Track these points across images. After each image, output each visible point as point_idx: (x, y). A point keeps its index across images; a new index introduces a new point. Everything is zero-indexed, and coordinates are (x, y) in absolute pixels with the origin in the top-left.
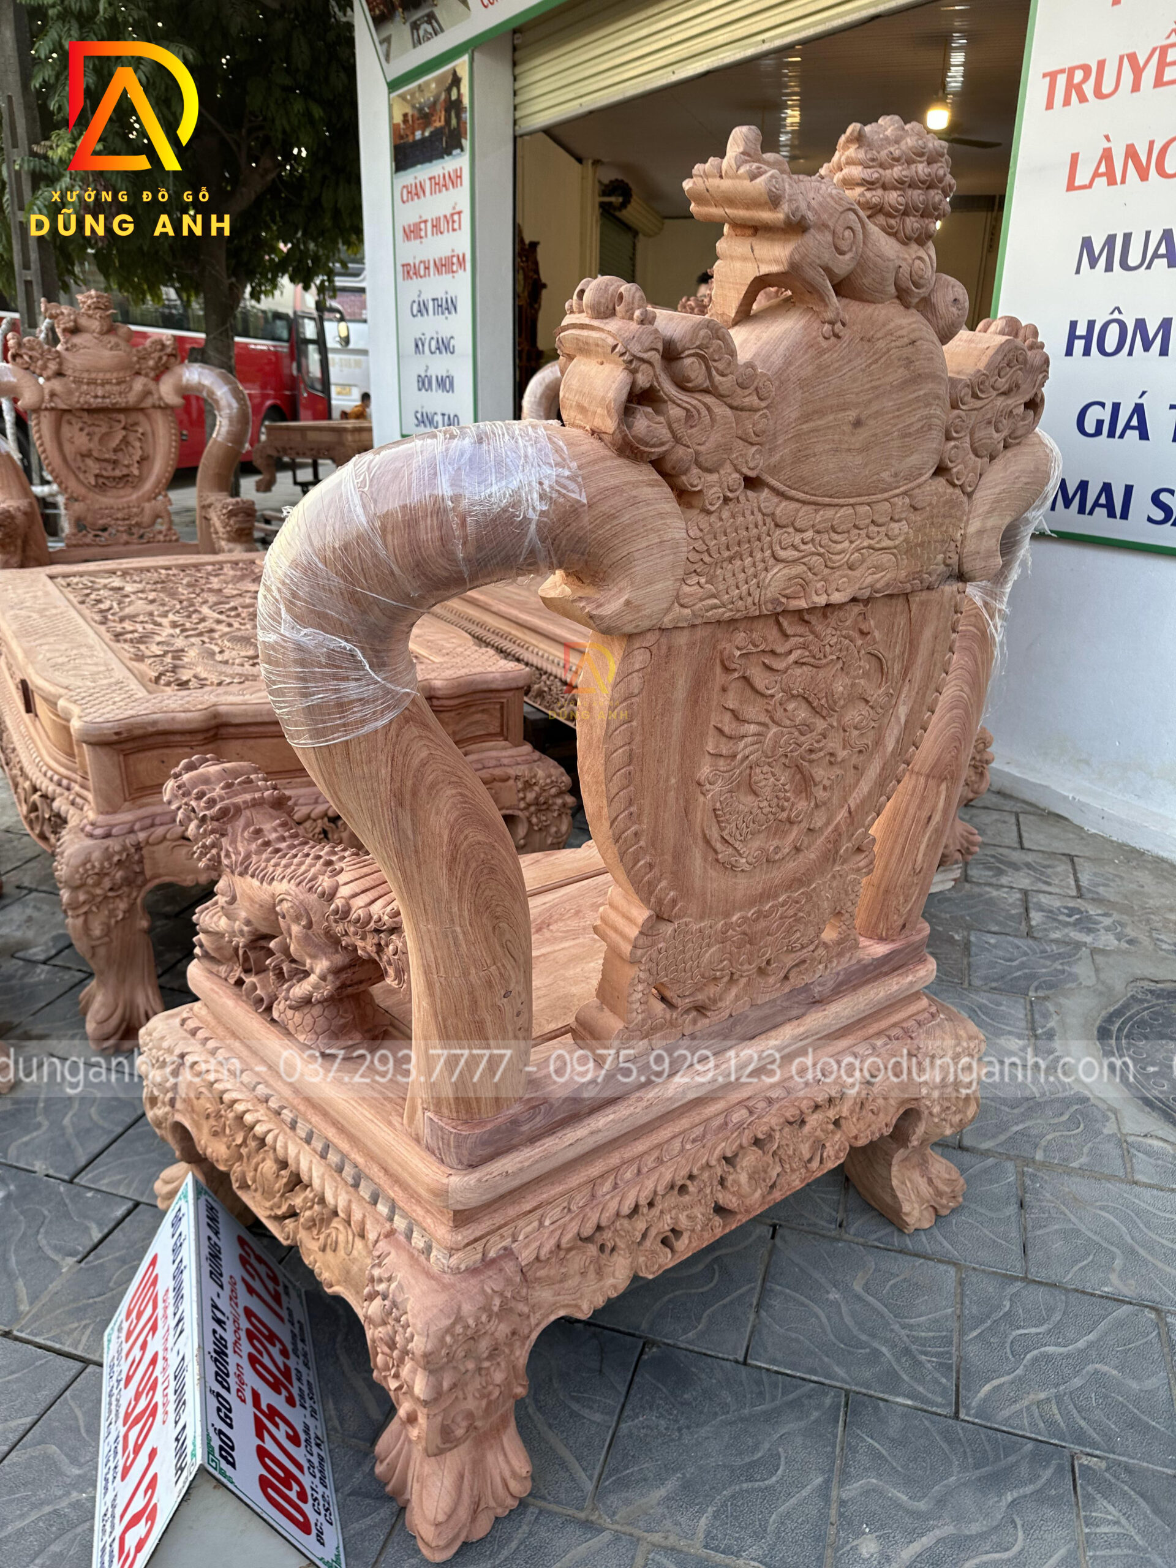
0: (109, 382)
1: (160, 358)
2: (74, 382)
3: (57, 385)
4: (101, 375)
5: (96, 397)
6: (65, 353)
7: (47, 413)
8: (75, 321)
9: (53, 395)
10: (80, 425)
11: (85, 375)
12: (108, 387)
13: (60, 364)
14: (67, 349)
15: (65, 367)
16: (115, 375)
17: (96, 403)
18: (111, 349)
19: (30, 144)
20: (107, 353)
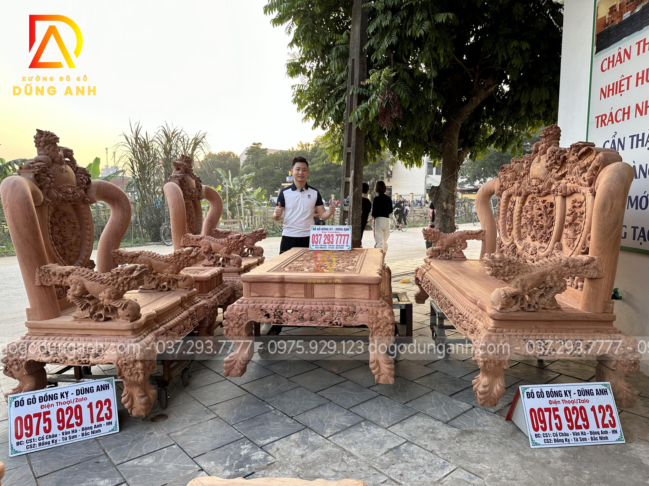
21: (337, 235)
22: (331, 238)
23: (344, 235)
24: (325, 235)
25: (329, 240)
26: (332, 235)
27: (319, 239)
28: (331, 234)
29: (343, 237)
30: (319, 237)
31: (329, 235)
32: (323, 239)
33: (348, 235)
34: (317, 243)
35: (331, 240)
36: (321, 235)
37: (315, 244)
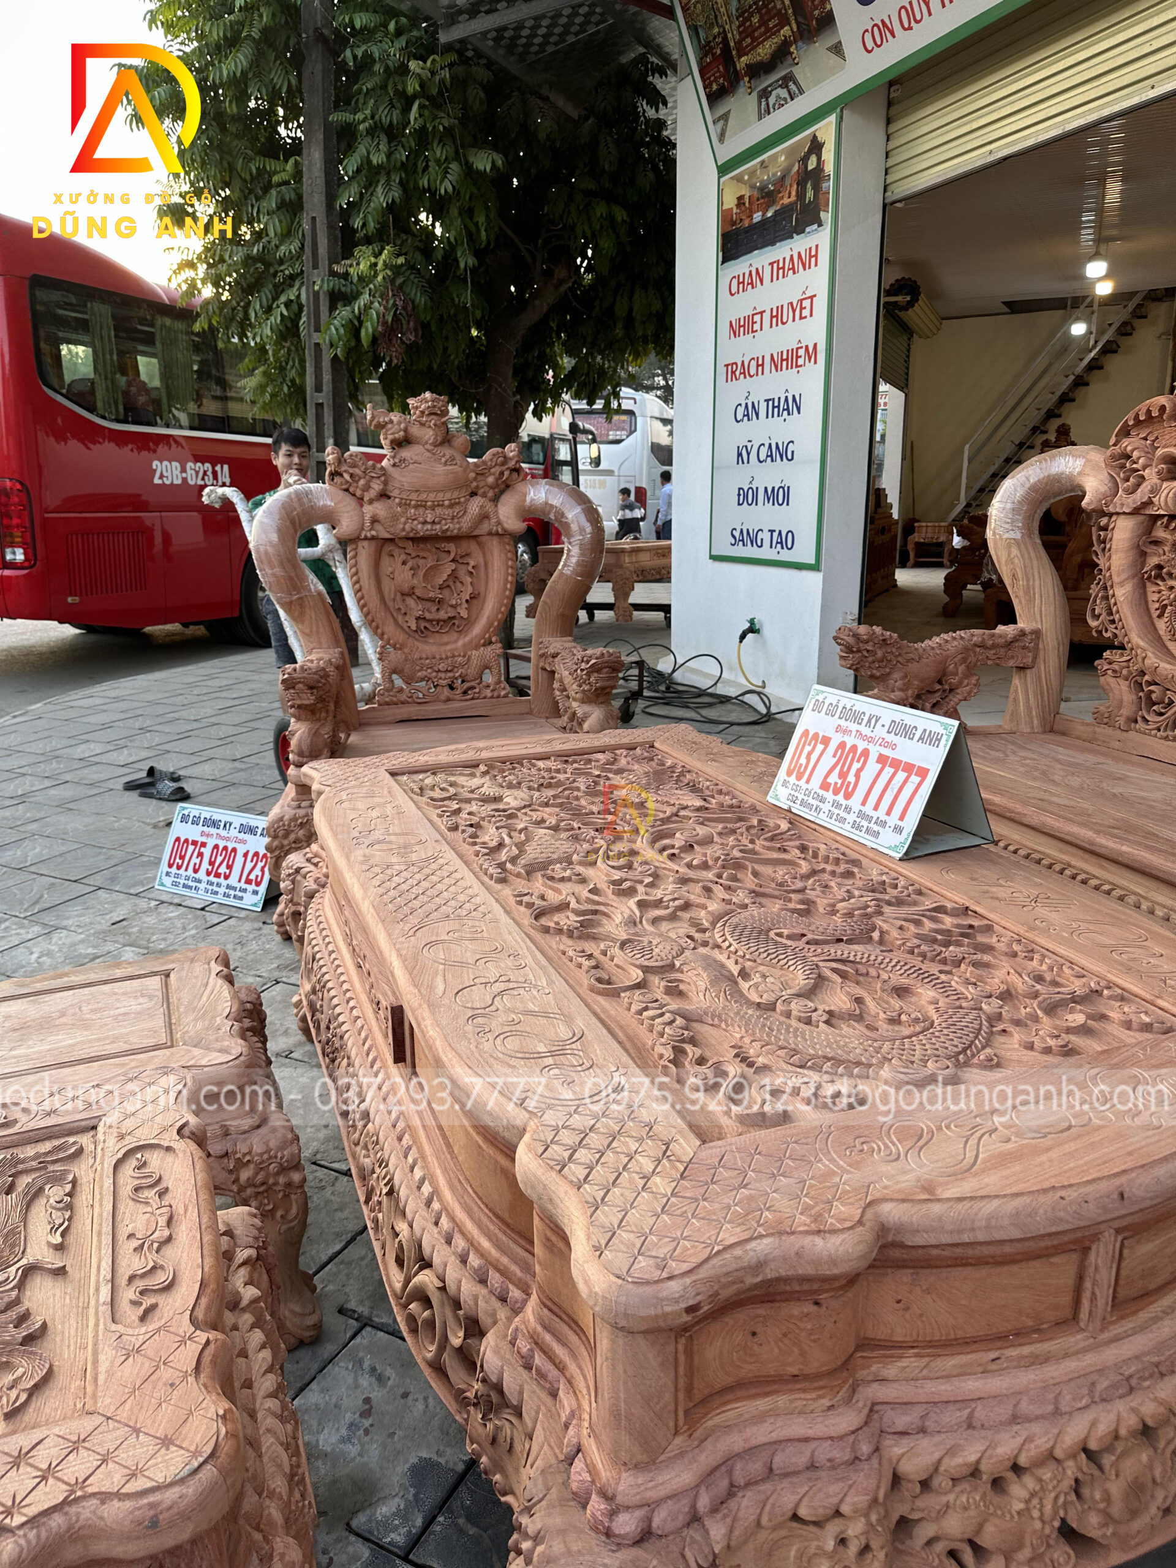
0: (441, 505)
1: (502, 473)
2: (400, 505)
3: (379, 509)
4: (432, 496)
5: (425, 522)
6: (391, 470)
7: (366, 543)
8: (406, 430)
9: (374, 520)
10: (403, 557)
11: (414, 496)
12: (438, 511)
13: (386, 483)
14: (394, 465)
15: (390, 488)
16: (448, 495)
17: (422, 530)
18: (446, 464)
19: (330, 265)
20: (440, 469)
21: (882, 760)
22: (856, 766)
23: (909, 768)
24: (842, 745)
25: (843, 775)
26: (866, 753)
27: (814, 757)
28: (861, 745)
29: (901, 775)
30: (820, 747)
31: (854, 748)
32: (828, 761)
33: (923, 773)
34: (799, 778)
35: (851, 778)
36: (826, 741)
37: (793, 779)
